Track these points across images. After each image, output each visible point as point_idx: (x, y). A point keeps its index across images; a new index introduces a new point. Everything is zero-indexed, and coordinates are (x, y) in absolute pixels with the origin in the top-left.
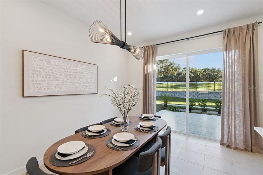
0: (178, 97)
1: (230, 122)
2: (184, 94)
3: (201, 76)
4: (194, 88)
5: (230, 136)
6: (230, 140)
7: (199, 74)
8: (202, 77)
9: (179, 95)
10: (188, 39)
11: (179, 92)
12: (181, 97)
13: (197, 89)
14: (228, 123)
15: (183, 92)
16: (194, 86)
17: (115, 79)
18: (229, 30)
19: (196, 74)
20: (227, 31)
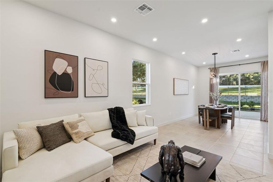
0: (225, 100)
1: (265, 109)
2: (231, 98)
3: (252, 78)
4: (243, 92)
5: (265, 116)
6: (265, 118)
7: (248, 76)
8: (253, 80)
9: (226, 99)
10: (240, 65)
11: (225, 96)
12: (228, 101)
13: (246, 93)
14: (264, 109)
15: (230, 96)
16: (243, 90)
17: (194, 87)
18: (264, 62)
19: (245, 76)
20: (263, 62)
